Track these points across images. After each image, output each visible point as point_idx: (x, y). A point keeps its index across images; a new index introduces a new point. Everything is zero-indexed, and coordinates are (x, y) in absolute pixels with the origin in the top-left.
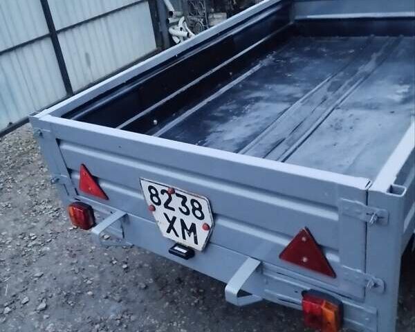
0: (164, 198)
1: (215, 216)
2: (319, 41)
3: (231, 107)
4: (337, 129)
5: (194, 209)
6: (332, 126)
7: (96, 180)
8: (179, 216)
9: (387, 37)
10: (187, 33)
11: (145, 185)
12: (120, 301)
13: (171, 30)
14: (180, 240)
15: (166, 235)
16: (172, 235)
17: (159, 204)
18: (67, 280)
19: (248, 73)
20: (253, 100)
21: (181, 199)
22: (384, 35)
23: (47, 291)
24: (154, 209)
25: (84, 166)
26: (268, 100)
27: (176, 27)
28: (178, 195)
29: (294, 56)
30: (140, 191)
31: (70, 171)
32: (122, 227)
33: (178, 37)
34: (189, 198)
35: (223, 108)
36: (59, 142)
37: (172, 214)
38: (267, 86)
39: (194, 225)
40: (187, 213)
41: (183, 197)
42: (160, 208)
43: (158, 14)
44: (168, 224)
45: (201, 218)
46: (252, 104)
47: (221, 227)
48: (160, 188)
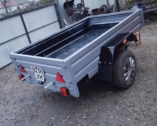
1: (44, 73)
5: (41, 71)
7: (23, 68)
8: (39, 74)
11: (32, 67)
12: (33, 100)
14: (40, 80)
16: (38, 79)
17: (35, 71)
18: (22, 97)
19: (74, 41)
21: (38, 70)
23: (16, 99)
24: (34, 73)
25: (20, 64)
28: (37, 69)
30: (31, 69)
31: (18, 67)
32: (30, 79)
34: (39, 69)
36: (15, 59)
37: (37, 74)
38: (77, 44)
39: (41, 76)
40: (40, 73)
41: (38, 69)
42: (35, 73)
43: (61, 25)
44: (37, 76)
45: (42, 74)
46: (71, 49)
47: (47, 75)
48: (34, 67)
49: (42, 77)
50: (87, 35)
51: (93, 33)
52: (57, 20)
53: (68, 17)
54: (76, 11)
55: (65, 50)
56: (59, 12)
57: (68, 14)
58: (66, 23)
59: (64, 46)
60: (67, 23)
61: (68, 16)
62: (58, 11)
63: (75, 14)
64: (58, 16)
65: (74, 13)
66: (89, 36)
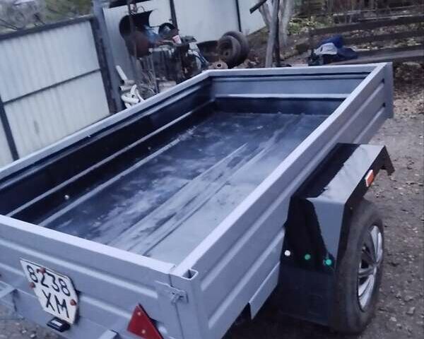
0: (40, 276)
1: (78, 293)
2: (237, 117)
3: (141, 181)
4: (221, 204)
5: (63, 287)
6: (218, 201)
8: (54, 293)
9: (292, 115)
10: (138, 100)
11: (24, 264)
13: (124, 97)
14: (56, 314)
15: (46, 309)
16: (50, 310)
17: (36, 281)
19: (166, 148)
20: (162, 175)
21: (51, 278)
22: (289, 113)
24: (34, 286)
26: (175, 175)
27: (128, 94)
28: (49, 274)
29: (211, 131)
32: (14, 301)
33: (130, 104)
34: (57, 277)
35: (134, 182)
37: (47, 291)
38: (178, 161)
39: (64, 301)
40: (58, 290)
41: (53, 276)
42: (38, 285)
43: (110, 83)
44: (46, 299)
45: (69, 295)
46: (160, 178)
47: (87, 304)
48: (35, 268)
49: (64, 305)
50: (206, 129)
51: (224, 124)
52: (97, 67)
53: (131, 60)
54: (158, 46)
55: (140, 182)
56: (106, 43)
57: (131, 52)
58: (124, 77)
59: (132, 164)
60: (129, 78)
61: (130, 58)
62: (101, 40)
63: (153, 52)
64: (102, 57)
65: (151, 50)
66: (212, 134)
